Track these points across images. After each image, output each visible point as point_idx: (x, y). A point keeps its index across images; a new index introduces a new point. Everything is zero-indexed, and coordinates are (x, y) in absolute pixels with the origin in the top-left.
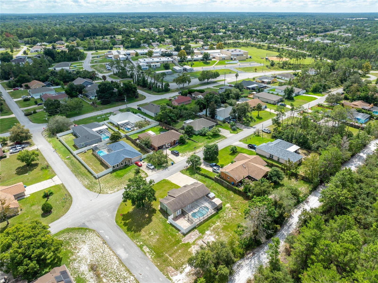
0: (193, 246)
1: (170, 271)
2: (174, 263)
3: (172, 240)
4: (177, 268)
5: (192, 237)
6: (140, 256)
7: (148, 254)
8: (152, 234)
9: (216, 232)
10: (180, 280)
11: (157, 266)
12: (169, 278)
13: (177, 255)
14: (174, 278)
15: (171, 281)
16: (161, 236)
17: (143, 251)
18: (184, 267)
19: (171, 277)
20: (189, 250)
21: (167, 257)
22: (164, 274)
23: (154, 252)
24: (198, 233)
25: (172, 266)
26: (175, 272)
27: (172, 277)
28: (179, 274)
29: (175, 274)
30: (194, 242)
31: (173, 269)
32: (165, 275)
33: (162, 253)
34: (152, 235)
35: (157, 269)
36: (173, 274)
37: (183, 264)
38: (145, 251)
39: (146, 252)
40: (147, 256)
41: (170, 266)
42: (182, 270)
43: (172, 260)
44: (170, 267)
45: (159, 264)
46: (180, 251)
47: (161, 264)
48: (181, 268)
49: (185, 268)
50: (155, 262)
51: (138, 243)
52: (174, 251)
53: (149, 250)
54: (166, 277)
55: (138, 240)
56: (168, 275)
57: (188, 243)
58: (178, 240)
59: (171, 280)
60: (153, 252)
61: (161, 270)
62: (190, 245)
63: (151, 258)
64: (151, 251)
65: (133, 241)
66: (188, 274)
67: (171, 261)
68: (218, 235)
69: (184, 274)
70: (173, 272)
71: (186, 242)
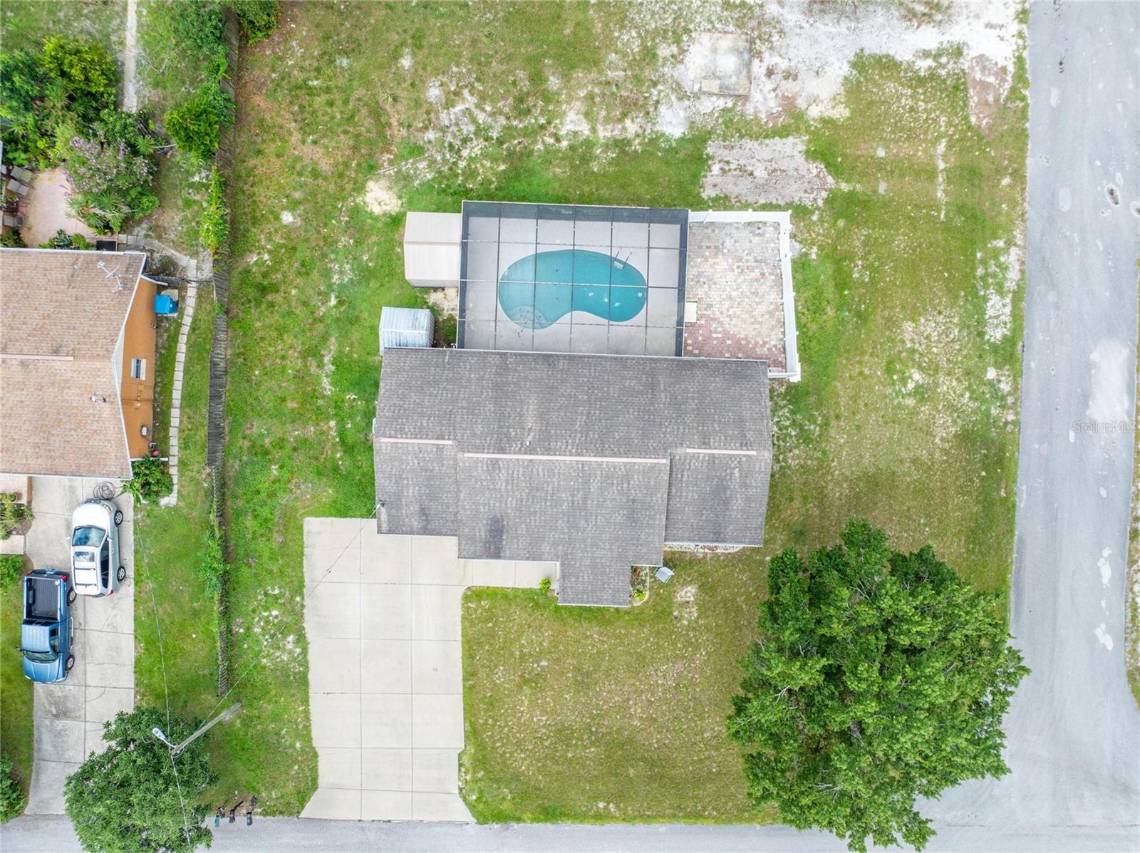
0: (814, 112)
1: (991, 99)
2: (950, 124)
3: (865, 244)
4: (956, 88)
5: (760, 173)
6: (1051, 297)
7: (1013, 275)
8: (917, 376)
9: (638, 80)
10: (989, 26)
11: (1019, 176)
12: (1020, 77)
13: (906, 149)
14: (1001, 52)
15: (1025, 54)
16: (889, 319)
17: (1017, 316)
18: (930, 62)
19: (1011, 68)
20: (841, 113)
21: (949, 181)
22: (1023, 114)
23: (974, 269)
24: (716, 169)
25: (966, 118)
26: (978, 76)
27: (1004, 69)
28: (971, 53)
29: (983, 69)
30: (783, 132)
31: (974, 100)
32: (1023, 99)
33: (947, 227)
34: (921, 369)
35: (1033, 164)
36: (991, 79)
37: (921, 81)
38: (1008, 310)
39: (1008, 300)
40: (1022, 272)
41: (970, 128)
42: (944, 60)
43: (942, 147)
44: (973, 120)
45: (1006, 181)
46: (881, 153)
47: (1000, 171)
48: (943, 72)
49: (926, 54)
50: (1014, 204)
51: (1005, 387)
52: (902, 176)
53: (986, 299)
54: (1026, 93)
55: (994, 412)
56: (1013, 90)
57: (810, 155)
58: (838, 216)
59: (1020, 60)
60: (980, 272)
61: (1021, 136)
62: (815, 135)
63: (1010, 243)
64: (986, 287)
65: (1016, 423)
66: (938, 17)
67: (950, 146)
68: (649, 55)
69: (955, 34)
70: (985, 86)
71: (815, 168)
